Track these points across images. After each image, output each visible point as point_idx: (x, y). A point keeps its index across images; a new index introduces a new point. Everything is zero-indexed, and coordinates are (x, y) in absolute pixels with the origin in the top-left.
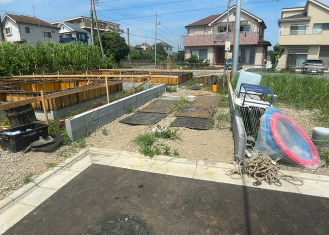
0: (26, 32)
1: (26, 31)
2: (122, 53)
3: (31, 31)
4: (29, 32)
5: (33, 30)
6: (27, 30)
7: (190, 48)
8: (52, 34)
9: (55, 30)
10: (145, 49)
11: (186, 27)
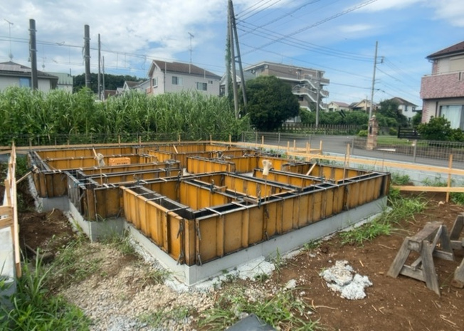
0: (173, 83)
1: (173, 81)
2: (279, 113)
3: (180, 81)
4: (176, 83)
5: (182, 79)
6: (175, 79)
7: (436, 100)
8: (209, 85)
9: (213, 80)
10: (365, 109)
11: (430, 57)
